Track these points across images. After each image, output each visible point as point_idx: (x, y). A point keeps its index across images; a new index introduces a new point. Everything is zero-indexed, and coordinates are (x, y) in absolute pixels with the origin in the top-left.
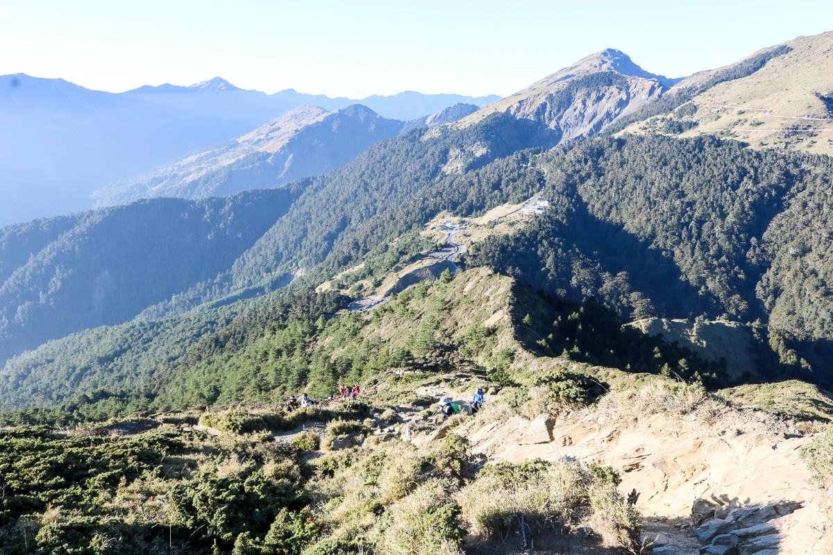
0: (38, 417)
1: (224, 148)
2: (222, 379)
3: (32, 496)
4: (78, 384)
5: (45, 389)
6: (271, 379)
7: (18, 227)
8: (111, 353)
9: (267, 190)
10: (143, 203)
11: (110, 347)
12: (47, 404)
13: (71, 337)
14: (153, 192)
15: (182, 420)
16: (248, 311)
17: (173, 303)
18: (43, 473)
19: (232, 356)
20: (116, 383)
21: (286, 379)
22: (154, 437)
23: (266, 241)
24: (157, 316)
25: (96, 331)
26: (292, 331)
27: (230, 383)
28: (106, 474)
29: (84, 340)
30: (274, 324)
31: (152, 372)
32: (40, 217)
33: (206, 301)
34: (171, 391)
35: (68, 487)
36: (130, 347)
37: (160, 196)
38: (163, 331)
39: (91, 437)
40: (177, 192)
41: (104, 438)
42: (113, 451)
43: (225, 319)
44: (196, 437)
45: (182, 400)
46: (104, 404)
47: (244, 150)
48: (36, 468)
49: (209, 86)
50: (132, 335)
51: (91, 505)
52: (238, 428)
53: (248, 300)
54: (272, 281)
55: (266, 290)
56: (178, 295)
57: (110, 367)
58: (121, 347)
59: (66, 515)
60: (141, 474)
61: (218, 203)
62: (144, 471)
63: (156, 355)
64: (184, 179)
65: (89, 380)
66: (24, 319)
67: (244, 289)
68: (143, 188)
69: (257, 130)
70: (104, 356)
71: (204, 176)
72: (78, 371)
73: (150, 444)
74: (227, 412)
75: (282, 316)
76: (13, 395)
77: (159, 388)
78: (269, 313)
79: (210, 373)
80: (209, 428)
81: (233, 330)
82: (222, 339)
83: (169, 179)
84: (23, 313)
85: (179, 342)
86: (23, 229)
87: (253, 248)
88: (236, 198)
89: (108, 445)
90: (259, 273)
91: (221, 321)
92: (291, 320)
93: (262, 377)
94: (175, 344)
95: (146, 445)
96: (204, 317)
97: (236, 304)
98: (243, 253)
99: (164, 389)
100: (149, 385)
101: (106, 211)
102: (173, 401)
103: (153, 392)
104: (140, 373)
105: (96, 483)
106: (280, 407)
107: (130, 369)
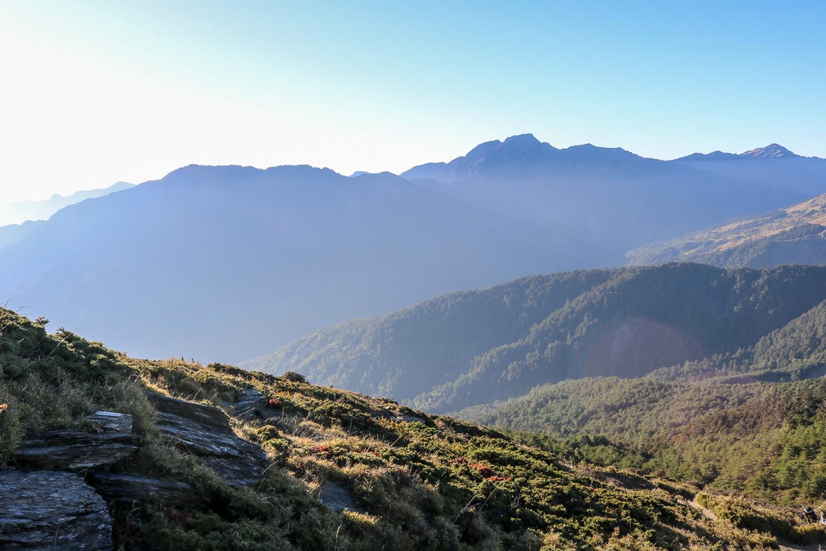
0: (546, 444)
1: (769, 218)
2: (723, 461)
3: (538, 513)
4: (584, 425)
5: (556, 421)
6: (781, 477)
7: (561, 275)
8: (618, 404)
9: (812, 267)
10: (673, 266)
11: (618, 398)
12: (555, 435)
13: (585, 380)
14: (685, 256)
15: (677, 490)
16: (766, 396)
17: (686, 369)
18: (550, 497)
19: (739, 439)
20: (617, 433)
21: (801, 484)
22: (649, 499)
23: (802, 323)
24: (668, 379)
25: (608, 379)
26: (818, 430)
27: (732, 469)
28: (602, 519)
29: (596, 386)
30: (796, 417)
31: (652, 433)
32: (580, 269)
33: (720, 375)
34: (667, 457)
35: (568, 518)
36: (635, 403)
37: (691, 261)
38: (670, 394)
39: (591, 478)
40: (710, 259)
41: (602, 483)
42: (609, 499)
43: (738, 398)
44: (689, 514)
45: (677, 469)
46: (602, 450)
47: (793, 221)
48: (545, 490)
49: (763, 154)
50: (639, 392)
51: (585, 543)
52: (737, 520)
53: (768, 384)
54: (802, 369)
55: (793, 377)
56: (692, 363)
57: (614, 417)
58: (627, 400)
59: (564, 543)
60: (633, 530)
61: (750, 275)
62: (636, 529)
63: (660, 417)
64: (719, 246)
65: (594, 423)
66: (551, 355)
67: (766, 370)
68: (675, 252)
69: (811, 201)
70: (610, 405)
71: (742, 245)
72: (586, 412)
73: (644, 504)
74: (727, 498)
75: (808, 410)
76: (531, 418)
77: (656, 451)
78: (792, 403)
79: (712, 451)
80: (705, 509)
81: (745, 411)
82: (730, 418)
83: (703, 245)
84: (552, 349)
85: (685, 410)
86: (565, 277)
87: (784, 328)
88: (773, 271)
89: (605, 491)
90: (787, 357)
91: (733, 399)
92: (818, 418)
93: (770, 472)
94: (679, 411)
95: (639, 504)
96: (715, 390)
97: (753, 384)
98: (771, 332)
99: (661, 453)
100: (647, 444)
101: (637, 270)
102: (668, 467)
103: (649, 452)
104: (640, 430)
105: (592, 524)
106: (791, 513)
107: (632, 424)
